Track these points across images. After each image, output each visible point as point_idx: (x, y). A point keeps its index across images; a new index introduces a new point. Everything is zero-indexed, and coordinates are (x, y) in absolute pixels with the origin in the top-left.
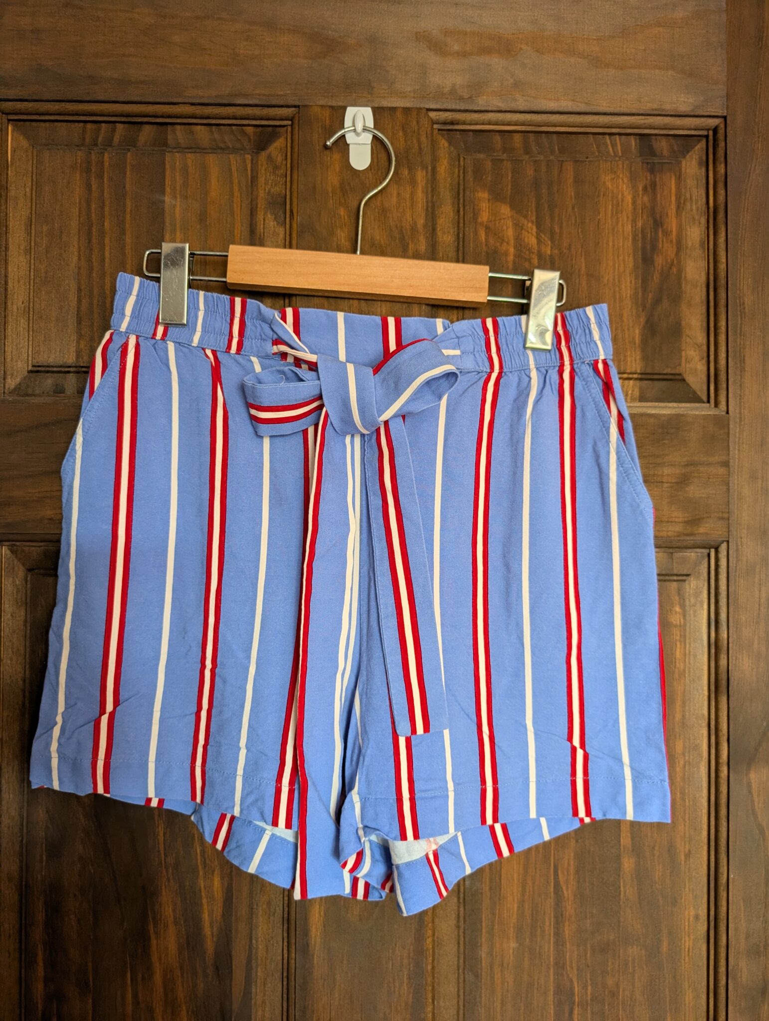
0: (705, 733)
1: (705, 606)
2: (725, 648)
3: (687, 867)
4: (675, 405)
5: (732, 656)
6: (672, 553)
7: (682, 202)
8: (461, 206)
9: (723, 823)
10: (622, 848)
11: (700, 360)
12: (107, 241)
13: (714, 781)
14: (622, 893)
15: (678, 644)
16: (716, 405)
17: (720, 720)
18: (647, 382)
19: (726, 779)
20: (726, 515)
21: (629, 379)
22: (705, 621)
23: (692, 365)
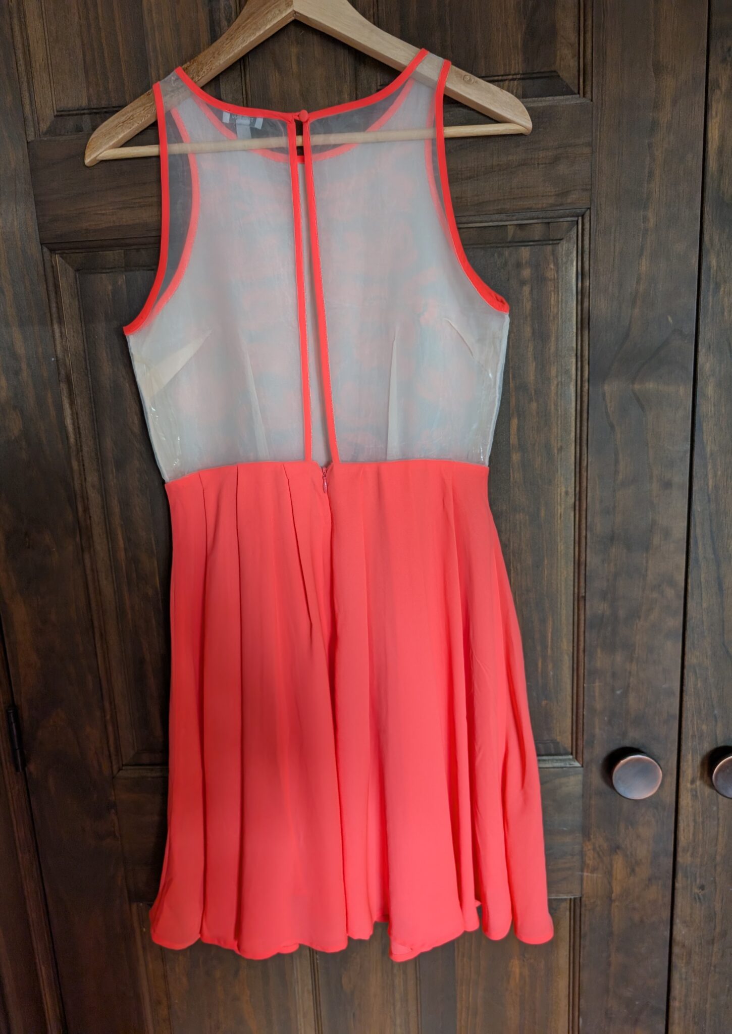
0: (574, 360)
1: (575, 264)
2: (587, 293)
3: (559, 458)
4: (551, 98)
5: (592, 299)
6: (549, 223)
9: (585, 423)
10: (511, 446)
11: (573, 57)
13: (580, 396)
14: (511, 477)
15: (553, 293)
16: (584, 96)
17: (584, 348)
18: (528, 81)
19: (587, 392)
20: (589, 187)
21: (513, 79)
22: (575, 275)
23: (566, 62)
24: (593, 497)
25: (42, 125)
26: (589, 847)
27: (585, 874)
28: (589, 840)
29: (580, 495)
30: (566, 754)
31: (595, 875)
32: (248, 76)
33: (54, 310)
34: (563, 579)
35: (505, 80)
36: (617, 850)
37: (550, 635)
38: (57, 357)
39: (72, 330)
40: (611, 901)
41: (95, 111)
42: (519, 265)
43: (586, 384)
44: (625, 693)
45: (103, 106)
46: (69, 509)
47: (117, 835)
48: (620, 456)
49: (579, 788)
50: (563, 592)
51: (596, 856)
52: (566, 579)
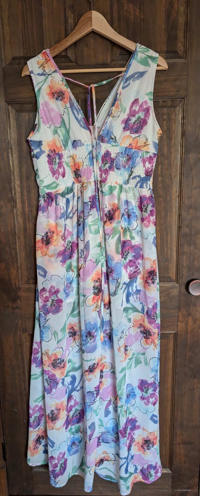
0: (180, 147)
1: (181, 114)
2: (185, 124)
4: (175, 59)
5: (186, 126)
6: (173, 100)
8: (119, 5)
9: (183, 168)
10: (159, 175)
11: (182, 47)
12: (28, 21)
13: (181, 159)
15: (174, 124)
16: (186, 59)
17: (183, 142)
18: (167, 54)
19: (184, 157)
20: (186, 89)
21: (163, 53)
22: (181, 118)
23: (180, 48)
24: (185, 192)
25: (7, 62)
26: (180, 314)
27: (179, 323)
28: (180, 311)
29: (181, 192)
30: (174, 282)
31: (182, 324)
32: (77, 48)
33: (8, 124)
34: (174, 221)
36: (190, 315)
37: (169, 240)
38: (8, 140)
39: (13, 131)
40: (187, 333)
41: (25, 58)
42: (163, 114)
43: (184, 155)
44: (194, 260)
45: (28, 56)
46: (10, 192)
47: (20, 308)
48: (194, 179)
49: (178, 293)
50: (174, 225)
51: (183, 317)
52: (175, 221)
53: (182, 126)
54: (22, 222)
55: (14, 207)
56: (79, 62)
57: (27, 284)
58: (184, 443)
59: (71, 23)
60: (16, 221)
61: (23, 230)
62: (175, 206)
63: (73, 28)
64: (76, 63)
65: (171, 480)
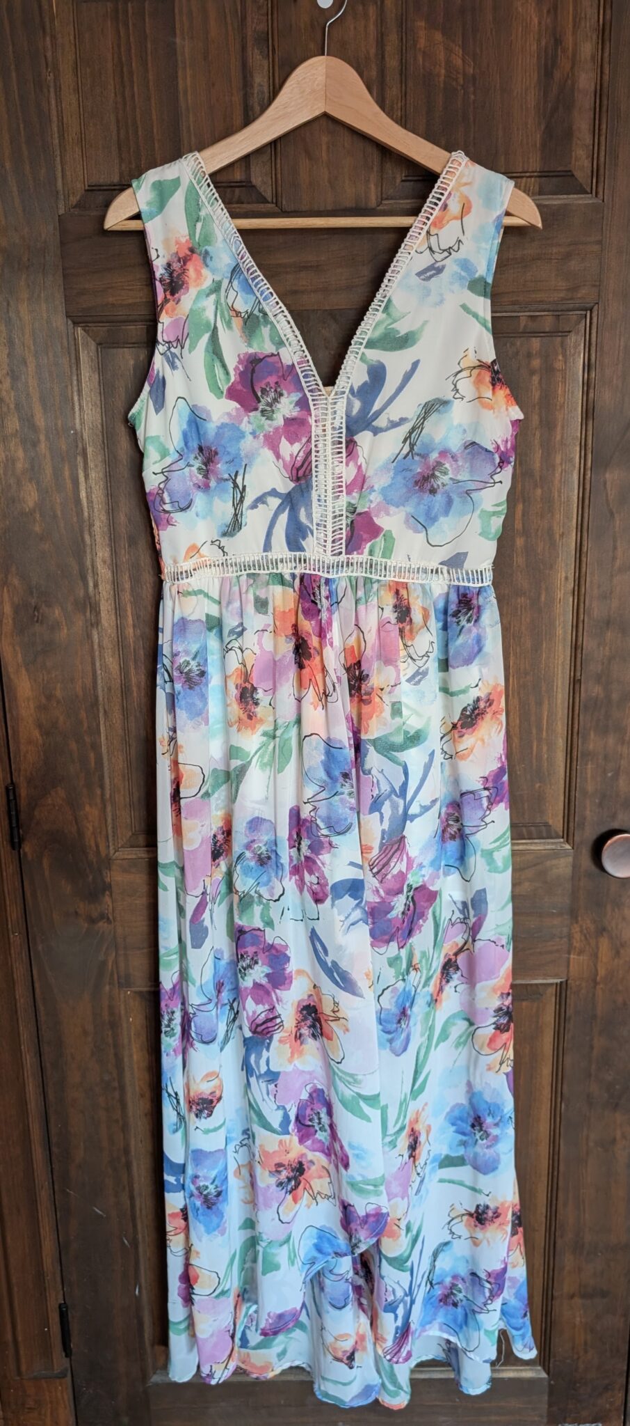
0: (578, 449)
1: (582, 355)
2: (593, 385)
3: (561, 544)
4: (565, 196)
5: (597, 390)
6: (559, 316)
7: (578, 20)
8: (404, 34)
9: (586, 510)
10: (516, 532)
11: (587, 158)
12: (135, 79)
13: (582, 484)
14: (515, 562)
15: (560, 384)
16: (596, 196)
17: (588, 437)
18: (544, 179)
19: (589, 480)
20: (598, 283)
21: (531, 177)
22: (581, 367)
23: (581, 162)
24: (591, 582)
25: (71, 198)
26: (576, 928)
27: (572, 956)
28: (577, 922)
29: (579, 580)
30: (558, 837)
31: (581, 958)
32: (279, 161)
33: (75, 382)
34: (560, 662)
35: (522, 177)
36: (605, 934)
37: (545, 718)
38: (76, 430)
39: (90, 404)
40: (595, 983)
42: (529, 355)
43: (589, 472)
44: (616, 776)
46: (81, 584)
47: (111, 918)
48: (619, 544)
49: (569, 870)
50: (560, 675)
51: (583, 938)
52: (563, 663)
53: (585, 388)
54: (117, 667)
55: (92, 625)
56: (284, 203)
57: (132, 846)
58: (587, 1294)
59: (260, 85)
60: (98, 664)
61: (119, 692)
62: (562, 619)
63: (266, 101)
64: (276, 203)
65: (546, 1398)
